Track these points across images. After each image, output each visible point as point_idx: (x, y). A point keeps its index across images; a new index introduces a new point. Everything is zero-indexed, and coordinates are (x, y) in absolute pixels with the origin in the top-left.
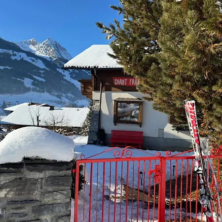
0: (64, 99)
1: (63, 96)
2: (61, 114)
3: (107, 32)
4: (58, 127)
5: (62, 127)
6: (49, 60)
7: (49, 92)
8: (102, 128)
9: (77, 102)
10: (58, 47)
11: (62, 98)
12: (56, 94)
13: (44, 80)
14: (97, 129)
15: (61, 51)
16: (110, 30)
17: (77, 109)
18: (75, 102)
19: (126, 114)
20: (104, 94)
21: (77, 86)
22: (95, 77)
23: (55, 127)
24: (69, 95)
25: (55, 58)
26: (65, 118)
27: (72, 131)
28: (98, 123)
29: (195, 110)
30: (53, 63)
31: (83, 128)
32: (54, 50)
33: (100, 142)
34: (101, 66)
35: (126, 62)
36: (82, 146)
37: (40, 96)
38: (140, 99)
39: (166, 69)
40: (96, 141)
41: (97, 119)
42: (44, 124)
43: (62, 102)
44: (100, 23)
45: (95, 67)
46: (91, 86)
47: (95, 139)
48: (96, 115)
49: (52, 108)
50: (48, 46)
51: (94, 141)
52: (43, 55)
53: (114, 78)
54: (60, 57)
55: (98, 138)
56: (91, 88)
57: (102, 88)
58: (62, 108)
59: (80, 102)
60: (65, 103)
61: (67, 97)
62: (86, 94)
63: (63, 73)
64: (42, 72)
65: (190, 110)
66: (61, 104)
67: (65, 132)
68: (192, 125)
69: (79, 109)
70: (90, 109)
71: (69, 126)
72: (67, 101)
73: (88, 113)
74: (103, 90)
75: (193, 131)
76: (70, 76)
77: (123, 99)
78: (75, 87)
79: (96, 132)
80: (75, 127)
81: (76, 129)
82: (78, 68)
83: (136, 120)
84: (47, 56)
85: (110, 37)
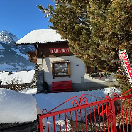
0: (18, 67)
1: (16, 65)
2: (17, 76)
3: (46, 12)
4: (16, 85)
5: (18, 85)
6: (6, 43)
7: (7, 63)
8: (45, 81)
9: (26, 68)
10: (10, 35)
11: (16, 66)
12: (12, 64)
13: (3, 56)
14: (42, 83)
15: (13, 37)
16: (48, 10)
17: (27, 71)
18: (25, 68)
19: (59, 71)
20: (44, 60)
21: (25, 58)
22: (37, 49)
23: (13, 85)
24: (21, 64)
25: (9, 42)
26: (20, 78)
27: (25, 86)
28: (42, 79)
29: (128, 58)
30: (8, 45)
31: (32, 83)
32: (8, 37)
33: (45, 91)
34: (40, 42)
35: (63, 31)
36: (34, 95)
37: (2, 66)
38: (67, 61)
39: (95, 32)
40: (43, 91)
41: (42, 76)
42: (5, 84)
43: (16, 68)
44: (40, 5)
45: (37, 43)
46: (35, 55)
47: (42, 89)
48: (41, 73)
49: (10, 73)
50: (4, 35)
51: (41, 91)
52: (1, 41)
53: (49, 49)
54: (12, 40)
55: (43, 88)
56: (36, 57)
57: (43, 56)
58: (17, 72)
59: (28, 67)
60: (18, 69)
61: (19, 65)
62: (32, 61)
63: (15, 51)
64: (1, 51)
65: (123, 58)
66: (16, 70)
67: (20, 87)
68: (127, 69)
69: (28, 71)
70: (36, 71)
71: (22, 83)
72: (20, 67)
73: (34, 73)
74: (43, 57)
75: (129, 74)
76: (20, 52)
77: (57, 61)
78: (24, 58)
79: (42, 85)
80: (27, 83)
81: (28, 84)
82: (25, 44)
83: (65, 74)
84: (4, 41)
85: (49, 15)
